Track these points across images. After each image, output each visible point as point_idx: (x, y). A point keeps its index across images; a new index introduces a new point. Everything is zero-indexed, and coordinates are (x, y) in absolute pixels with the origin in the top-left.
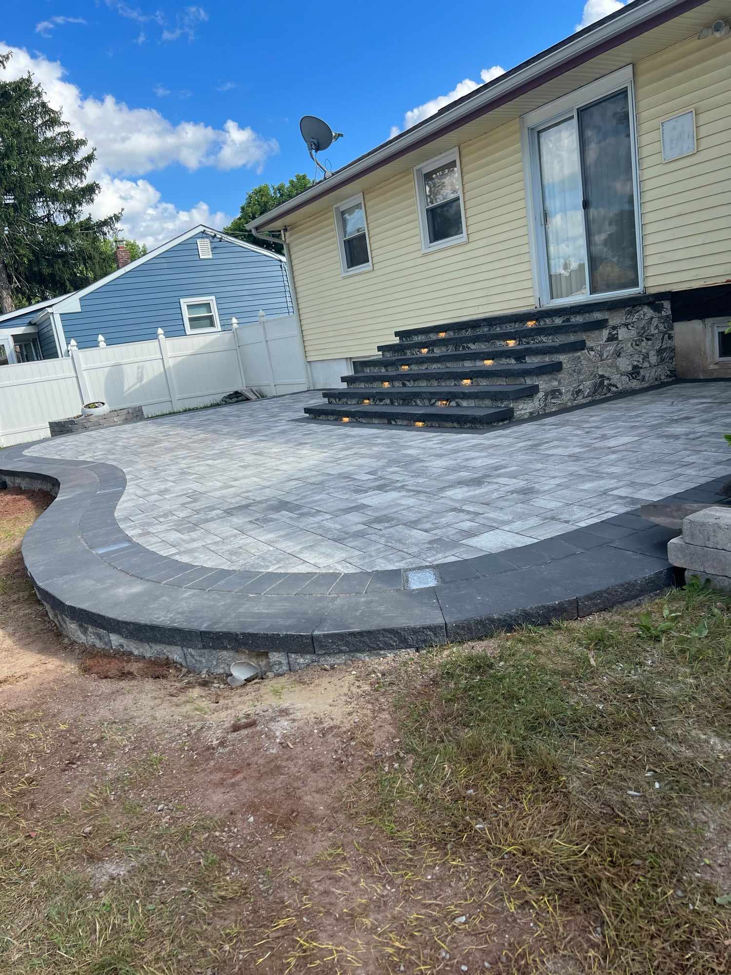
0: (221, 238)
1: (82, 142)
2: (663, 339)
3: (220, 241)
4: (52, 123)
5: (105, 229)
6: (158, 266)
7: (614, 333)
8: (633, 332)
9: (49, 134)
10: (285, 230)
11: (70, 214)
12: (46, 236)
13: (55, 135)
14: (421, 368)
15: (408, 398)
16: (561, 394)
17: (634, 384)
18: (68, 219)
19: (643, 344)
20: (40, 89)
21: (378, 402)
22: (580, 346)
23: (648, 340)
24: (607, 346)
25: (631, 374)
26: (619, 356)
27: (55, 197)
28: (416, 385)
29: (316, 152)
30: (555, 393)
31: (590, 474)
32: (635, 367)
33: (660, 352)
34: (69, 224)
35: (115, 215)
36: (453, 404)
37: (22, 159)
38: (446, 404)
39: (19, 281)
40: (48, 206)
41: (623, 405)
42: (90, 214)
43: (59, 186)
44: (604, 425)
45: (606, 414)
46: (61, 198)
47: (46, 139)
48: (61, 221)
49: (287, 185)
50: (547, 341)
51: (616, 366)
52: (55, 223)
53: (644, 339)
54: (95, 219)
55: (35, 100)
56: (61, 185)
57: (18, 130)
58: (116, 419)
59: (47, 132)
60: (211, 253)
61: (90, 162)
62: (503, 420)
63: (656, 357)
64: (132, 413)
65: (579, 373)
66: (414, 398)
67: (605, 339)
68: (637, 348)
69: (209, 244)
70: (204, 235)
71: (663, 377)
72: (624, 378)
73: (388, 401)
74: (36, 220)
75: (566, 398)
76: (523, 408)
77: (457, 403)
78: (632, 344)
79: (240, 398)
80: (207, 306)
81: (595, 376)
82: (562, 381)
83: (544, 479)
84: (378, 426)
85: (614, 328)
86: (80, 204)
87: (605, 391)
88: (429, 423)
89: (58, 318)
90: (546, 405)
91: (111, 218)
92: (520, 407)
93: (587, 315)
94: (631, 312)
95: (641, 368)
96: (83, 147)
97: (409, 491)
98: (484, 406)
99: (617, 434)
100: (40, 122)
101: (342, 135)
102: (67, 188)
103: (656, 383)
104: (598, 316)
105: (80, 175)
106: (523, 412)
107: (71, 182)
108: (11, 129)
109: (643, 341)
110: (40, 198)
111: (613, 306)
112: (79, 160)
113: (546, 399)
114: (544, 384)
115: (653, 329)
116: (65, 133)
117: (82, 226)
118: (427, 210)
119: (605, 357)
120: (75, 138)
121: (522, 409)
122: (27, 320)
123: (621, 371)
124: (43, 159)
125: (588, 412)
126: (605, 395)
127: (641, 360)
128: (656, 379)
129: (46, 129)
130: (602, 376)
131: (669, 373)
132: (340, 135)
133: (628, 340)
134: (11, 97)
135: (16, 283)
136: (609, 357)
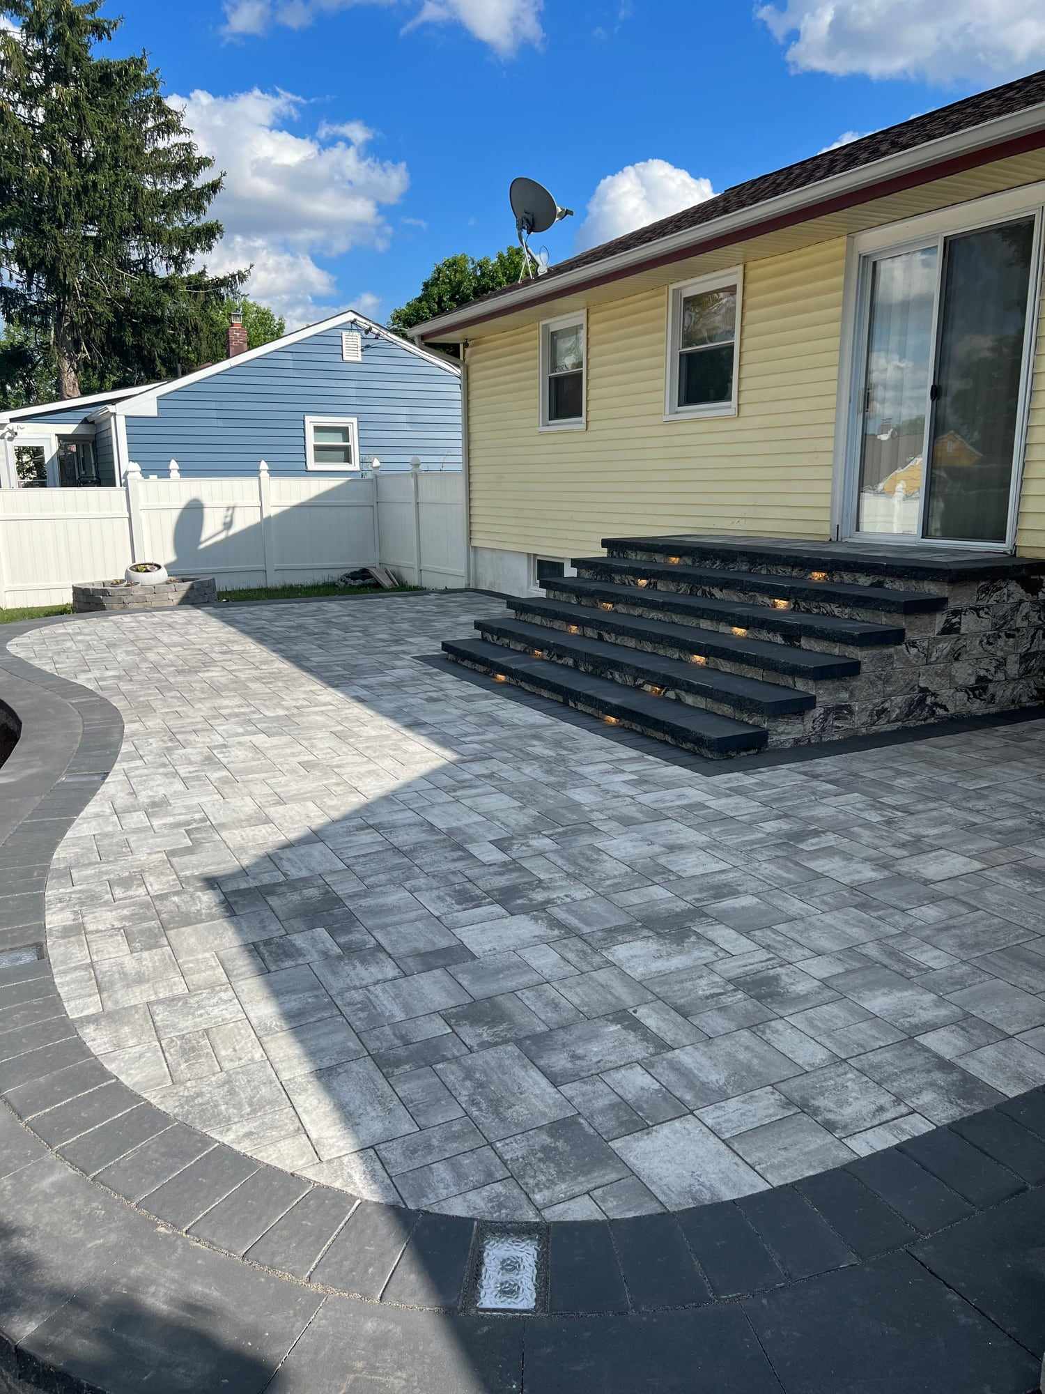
0: (378, 335)
1: (205, 162)
2: (1033, 637)
3: (377, 338)
4: (168, 127)
5: (223, 291)
6: (280, 364)
7: (954, 621)
8: (986, 623)
9: (162, 144)
10: (466, 345)
11: (176, 263)
12: (137, 291)
13: (169, 146)
14: (632, 612)
15: (601, 667)
16: (851, 713)
17: (976, 706)
18: (172, 270)
19: (1001, 642)
20: (157, 76)
21: (555, 658)
22: (897, 637)
23: (1008, 636)
24: (938, 642)
25: (973, 690)
26: (956, 659)
27: (156, 236)
28: (618, 642)
29: (529, 233)
30: (841, 711)
31: (886, 961)
32: (980, 679)
33: (1025, 658)
34: (171, 278)
35: (239, 273)
36: (671, 694)
37: (117, 175)
38: (660, 693)
39: (90, 350)
40: (146, 247)
41: (952, 754)
42: (205, 267)
43: (165, 220)
44: (920, 807)
45: (924, 774)
46: (165, 238)
47: (156, 150)
48: (162, 270)
49: (495, 260)
50: (843, 617)
51: (950, 675)
52: (153, 273)
53: (1002, 634)
54: (211, 275)
55: (148, 92)
56: (169, 220)
57: (116, 132)
58: (171, 596)
59: (160, 140)
60: (360, 353)
61: (215, 192)
62: (746, 750)
63: (1017, 666)
64: (197, 589)
65: (887, 681)
66: (612, 668)
67: (937, 630)
68: (990, 648)
69: (359, 340)
70: (354, 327)
71: (1024, 699)
72: (961, 695)
73: (570, 662)
74: (125, 265)
75: (859, 722)
76: (785, 732)
77: (677, 695)
78: (981, 642)
79: (368, 581)
80: (344, 431)
81: (912, 689)
82: (857, 692)
83: (799, 952)
84: (548, 705)
85: (956, 613)
86: (192, 251)
87: (925, 713)
88: (627, 723)
89: (121, 422)
90: (823, 730)
91: (233, 276)
92: (780, 729)
93: (914, 583)
94: (987, 589)
95: (991, 681)
96: (207, 168)
97: (554, 923)
98: (719, 713)
99: (942, 842)
100: (150, 124)
101: (571, 213)
102: (176, 225)
103: (1012, 707)
104: (932, 589)
105: (198, 209)
106: (783, 737)
107: (184, 217)
108: (106, 130)
109: (1000, 637)
110: (137, 234)
111: (960, 575)
112: (199, 187)
113: (825, 720)
114: (825, 695)
115: (1019, 620)
116: (184, 144)
117: (190, 283)
118: (681, 355)
119: (933, 659)
120: (197, 154)
121: (782, 733)
122: (82, 415)
123: (957, 683)
124: (149, 178)
125: (893, 760)
126: (925, 720)
127: (993, 670)
128: (1013, 701)
129: (159, 135)
130: (924, 690)
131: (1035, 693)
132: (568, 212)
133: (975, 634)
134: (113, 84)
135: (84, 352)
136: (940, 659)
